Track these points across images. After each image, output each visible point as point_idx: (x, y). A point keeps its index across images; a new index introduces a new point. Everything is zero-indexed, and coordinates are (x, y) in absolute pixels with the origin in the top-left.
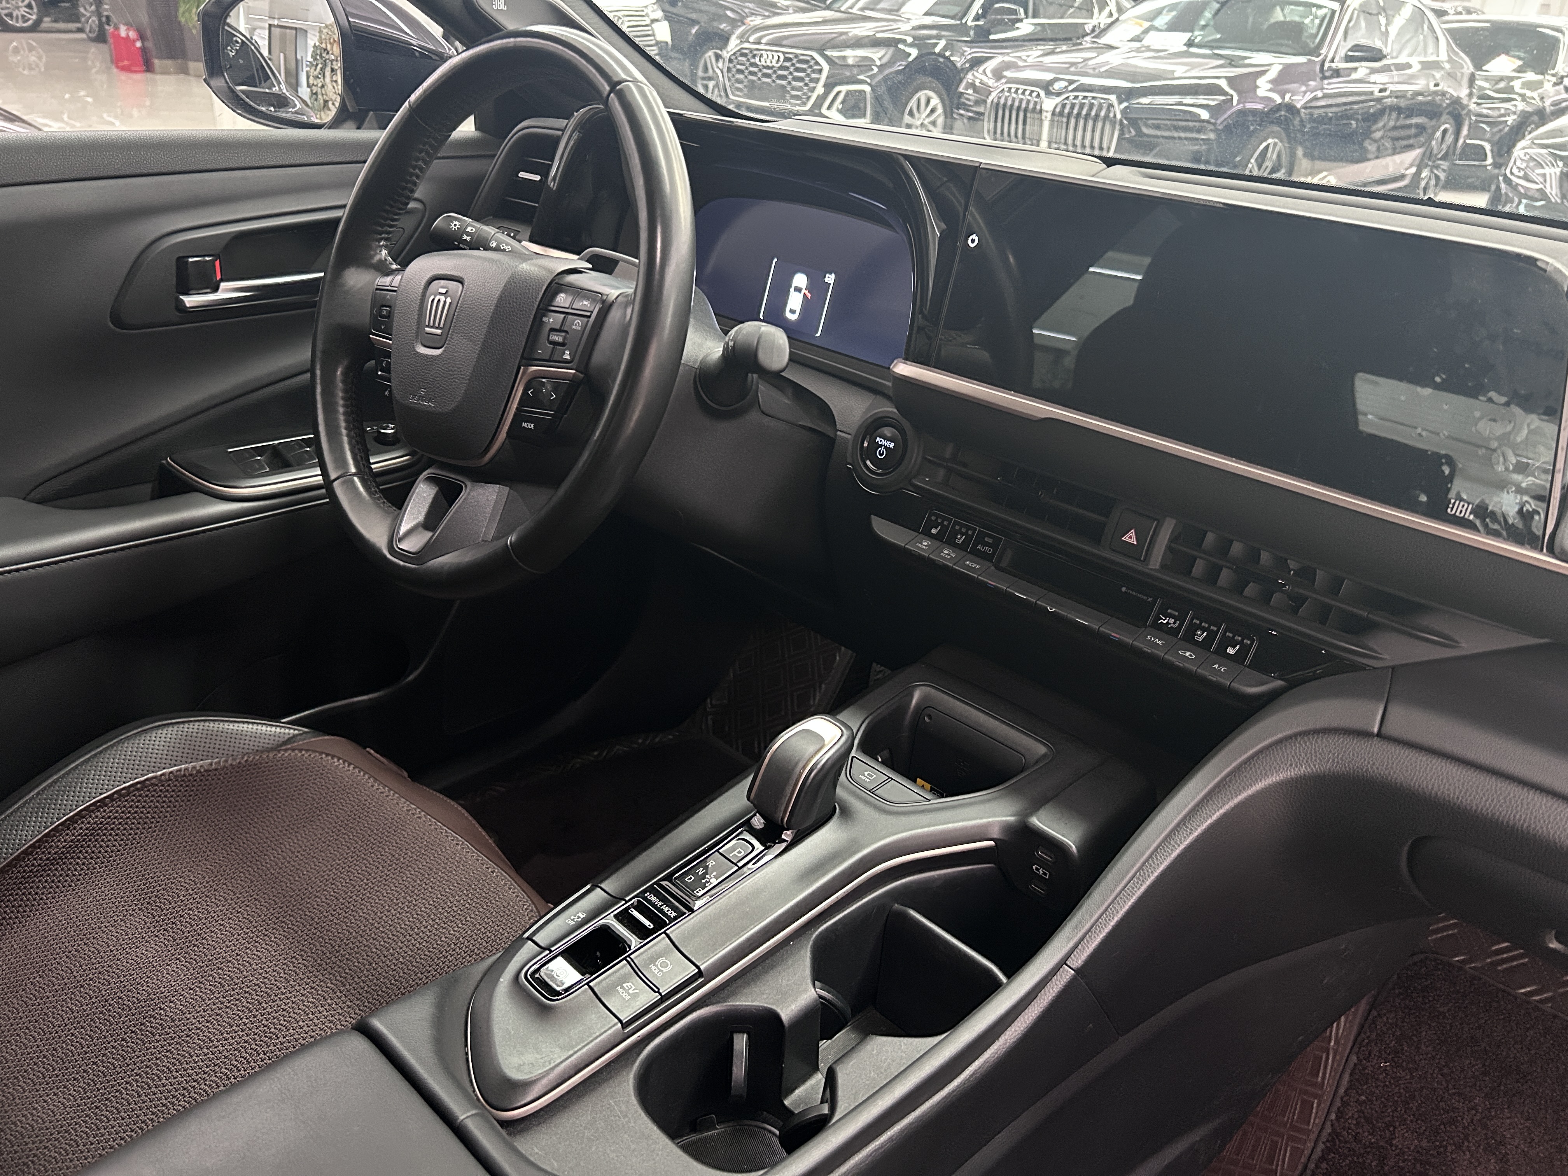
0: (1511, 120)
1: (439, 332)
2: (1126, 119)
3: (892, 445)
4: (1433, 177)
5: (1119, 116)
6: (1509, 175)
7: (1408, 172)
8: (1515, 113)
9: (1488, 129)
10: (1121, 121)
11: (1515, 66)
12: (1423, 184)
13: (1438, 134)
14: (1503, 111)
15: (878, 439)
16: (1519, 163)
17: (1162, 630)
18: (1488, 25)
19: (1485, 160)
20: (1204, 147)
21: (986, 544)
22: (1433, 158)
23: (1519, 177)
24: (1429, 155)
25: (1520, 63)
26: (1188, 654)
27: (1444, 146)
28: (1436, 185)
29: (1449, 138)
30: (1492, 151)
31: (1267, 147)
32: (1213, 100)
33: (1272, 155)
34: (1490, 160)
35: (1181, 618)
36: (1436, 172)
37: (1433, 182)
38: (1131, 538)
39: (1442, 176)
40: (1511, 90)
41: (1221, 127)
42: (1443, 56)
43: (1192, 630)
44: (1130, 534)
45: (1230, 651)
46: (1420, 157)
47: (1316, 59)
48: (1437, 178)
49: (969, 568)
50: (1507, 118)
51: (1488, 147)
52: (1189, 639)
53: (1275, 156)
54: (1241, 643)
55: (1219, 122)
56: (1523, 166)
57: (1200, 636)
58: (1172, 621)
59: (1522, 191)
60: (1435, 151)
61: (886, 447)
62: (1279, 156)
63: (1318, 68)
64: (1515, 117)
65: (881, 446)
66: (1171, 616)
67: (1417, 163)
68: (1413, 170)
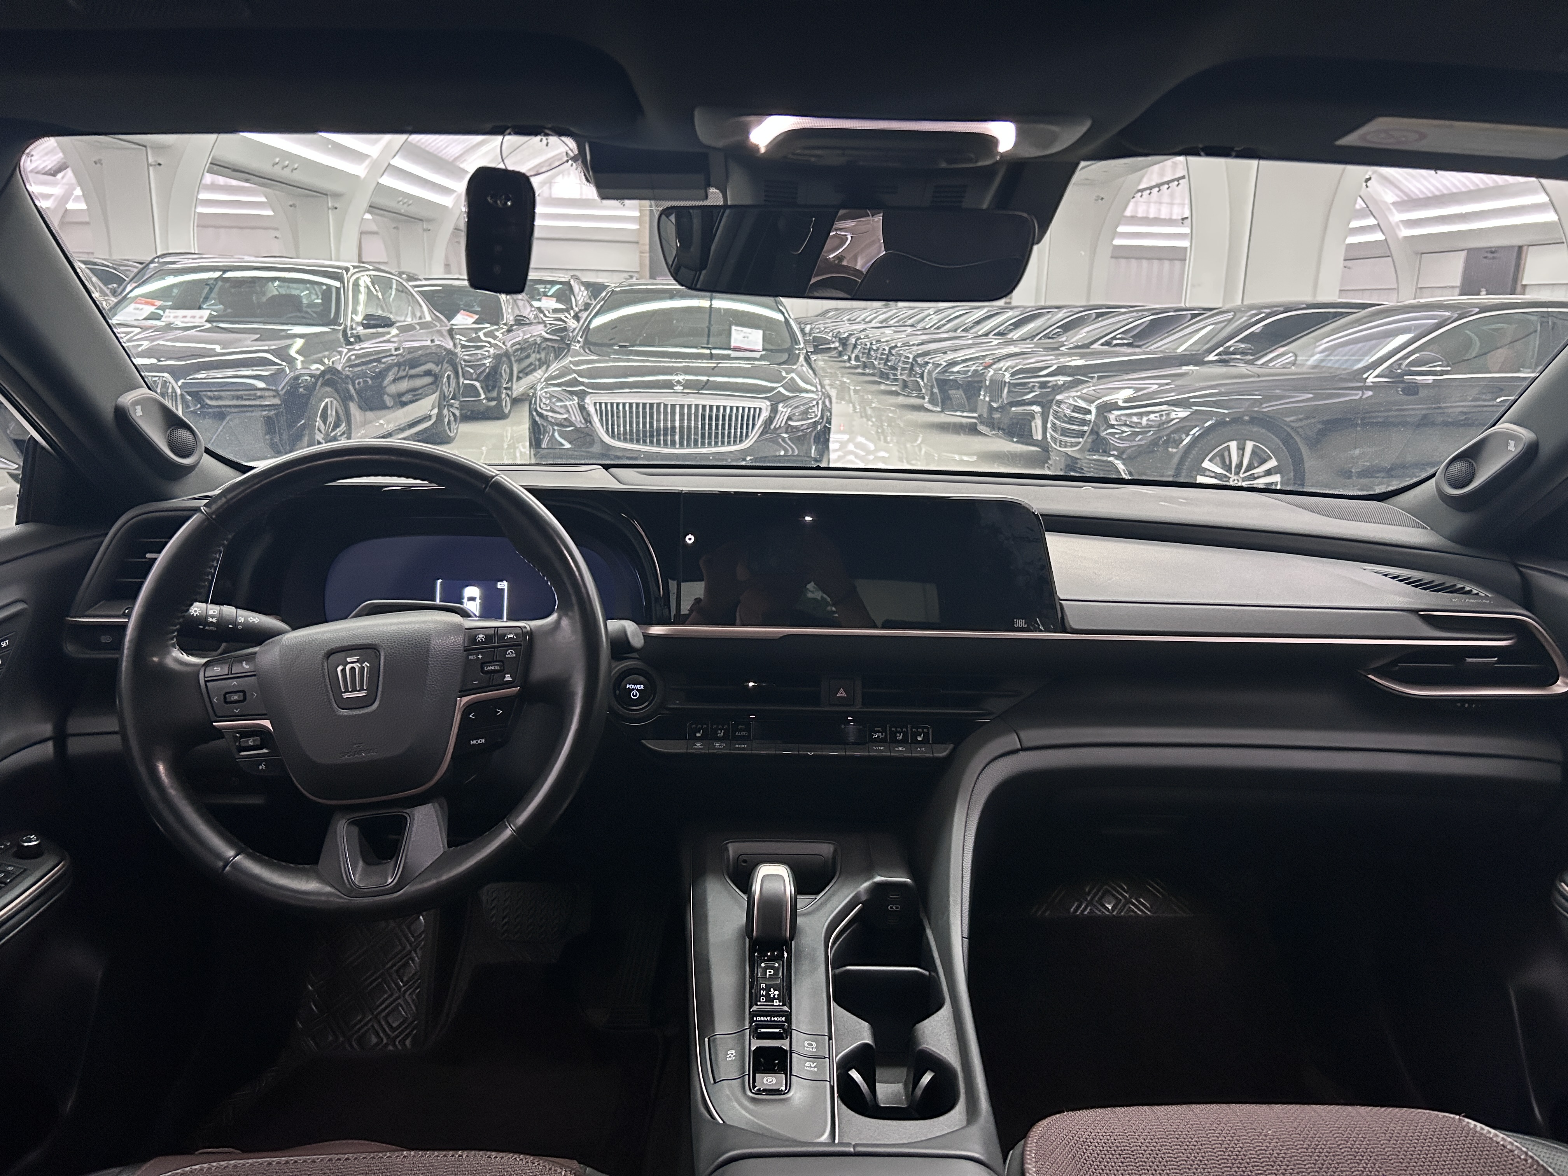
0: (487, 362)
1: (363, 694)
2: (189, 393)
3: (642, 687)
4: (451, 414)
5: (179, 391)
6: (539, 409)
7: (432, 413)
8: (489, 357)
9: (472, 371)
10: (182, 395)
11: (473, 320)
12: (446, 420)
13: (445, 380)
14: (480, 356)
15: (628, 686)
16: (544, 400)
17: (877, 742)
18: (440, 288)
19: (480, 396)
20: (273, 412)
21: (741, 730)
22: (447, 400)
23: (546, 410)
24: (443, 397)
25: (477, 317)
26: (900, 749)
27: (451, 389)
28: (455, 420)
29: (453, 382)
30: (482, 387)
31: (326, 406)
32: (267, 370)
33: (332, 413)
34: (483, 396)
35: (884, 731)
36: (451, 409)
37: (452, 418)
38: (842, 694)
39: (457, 413)
40: (478, 339)
41: (282, 393)
42: (428, 318)
43: (893, 735)
44: (841, 692)
45: (919, 738)
46: (437, 400)
47: (340, 328)
48: (454, 415)
49: (739, 749)
50: (485, 361)
51: (477, 384)
52: (894, 741)
53: (334, 413)
54: (923, 732)
55: (280, 388)
56: (548, 402)
57: (900, 737)
58: (880, 734)
59: (553, 421)
60: (447, 394)
61: (637, 690)
62: (337, 412)
63: (340, 335)
64: (490, 360)
65: (633, 690)
66: (878, 731)
67: (437, 404)
68: (436, 411)
